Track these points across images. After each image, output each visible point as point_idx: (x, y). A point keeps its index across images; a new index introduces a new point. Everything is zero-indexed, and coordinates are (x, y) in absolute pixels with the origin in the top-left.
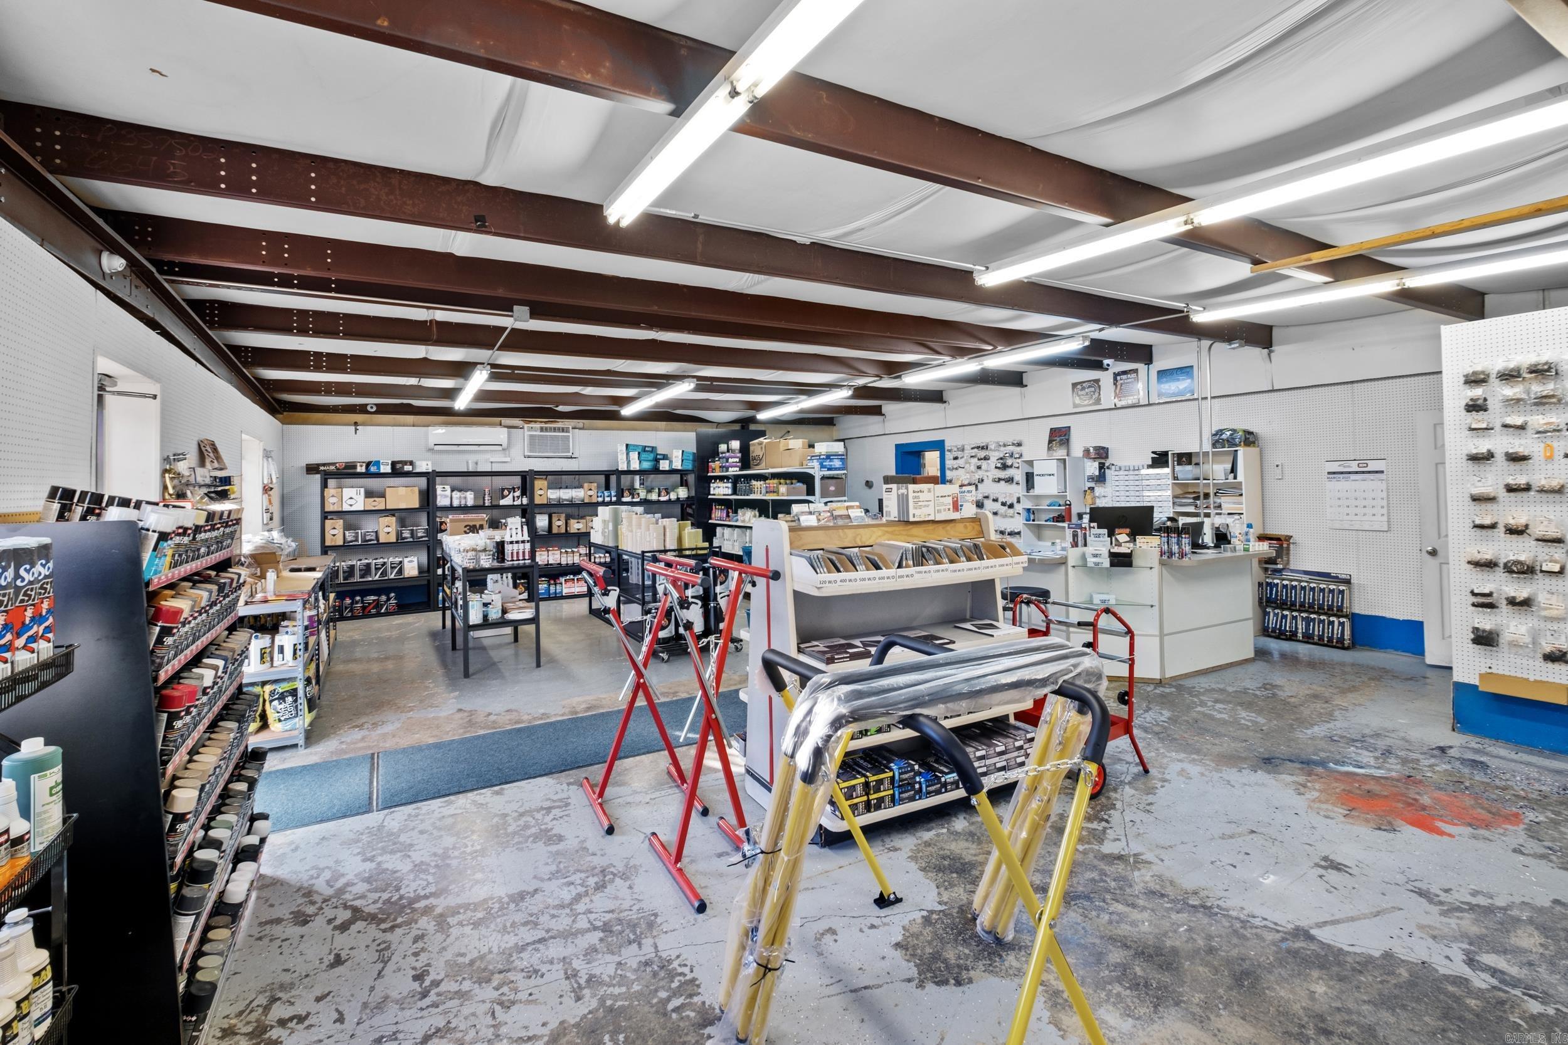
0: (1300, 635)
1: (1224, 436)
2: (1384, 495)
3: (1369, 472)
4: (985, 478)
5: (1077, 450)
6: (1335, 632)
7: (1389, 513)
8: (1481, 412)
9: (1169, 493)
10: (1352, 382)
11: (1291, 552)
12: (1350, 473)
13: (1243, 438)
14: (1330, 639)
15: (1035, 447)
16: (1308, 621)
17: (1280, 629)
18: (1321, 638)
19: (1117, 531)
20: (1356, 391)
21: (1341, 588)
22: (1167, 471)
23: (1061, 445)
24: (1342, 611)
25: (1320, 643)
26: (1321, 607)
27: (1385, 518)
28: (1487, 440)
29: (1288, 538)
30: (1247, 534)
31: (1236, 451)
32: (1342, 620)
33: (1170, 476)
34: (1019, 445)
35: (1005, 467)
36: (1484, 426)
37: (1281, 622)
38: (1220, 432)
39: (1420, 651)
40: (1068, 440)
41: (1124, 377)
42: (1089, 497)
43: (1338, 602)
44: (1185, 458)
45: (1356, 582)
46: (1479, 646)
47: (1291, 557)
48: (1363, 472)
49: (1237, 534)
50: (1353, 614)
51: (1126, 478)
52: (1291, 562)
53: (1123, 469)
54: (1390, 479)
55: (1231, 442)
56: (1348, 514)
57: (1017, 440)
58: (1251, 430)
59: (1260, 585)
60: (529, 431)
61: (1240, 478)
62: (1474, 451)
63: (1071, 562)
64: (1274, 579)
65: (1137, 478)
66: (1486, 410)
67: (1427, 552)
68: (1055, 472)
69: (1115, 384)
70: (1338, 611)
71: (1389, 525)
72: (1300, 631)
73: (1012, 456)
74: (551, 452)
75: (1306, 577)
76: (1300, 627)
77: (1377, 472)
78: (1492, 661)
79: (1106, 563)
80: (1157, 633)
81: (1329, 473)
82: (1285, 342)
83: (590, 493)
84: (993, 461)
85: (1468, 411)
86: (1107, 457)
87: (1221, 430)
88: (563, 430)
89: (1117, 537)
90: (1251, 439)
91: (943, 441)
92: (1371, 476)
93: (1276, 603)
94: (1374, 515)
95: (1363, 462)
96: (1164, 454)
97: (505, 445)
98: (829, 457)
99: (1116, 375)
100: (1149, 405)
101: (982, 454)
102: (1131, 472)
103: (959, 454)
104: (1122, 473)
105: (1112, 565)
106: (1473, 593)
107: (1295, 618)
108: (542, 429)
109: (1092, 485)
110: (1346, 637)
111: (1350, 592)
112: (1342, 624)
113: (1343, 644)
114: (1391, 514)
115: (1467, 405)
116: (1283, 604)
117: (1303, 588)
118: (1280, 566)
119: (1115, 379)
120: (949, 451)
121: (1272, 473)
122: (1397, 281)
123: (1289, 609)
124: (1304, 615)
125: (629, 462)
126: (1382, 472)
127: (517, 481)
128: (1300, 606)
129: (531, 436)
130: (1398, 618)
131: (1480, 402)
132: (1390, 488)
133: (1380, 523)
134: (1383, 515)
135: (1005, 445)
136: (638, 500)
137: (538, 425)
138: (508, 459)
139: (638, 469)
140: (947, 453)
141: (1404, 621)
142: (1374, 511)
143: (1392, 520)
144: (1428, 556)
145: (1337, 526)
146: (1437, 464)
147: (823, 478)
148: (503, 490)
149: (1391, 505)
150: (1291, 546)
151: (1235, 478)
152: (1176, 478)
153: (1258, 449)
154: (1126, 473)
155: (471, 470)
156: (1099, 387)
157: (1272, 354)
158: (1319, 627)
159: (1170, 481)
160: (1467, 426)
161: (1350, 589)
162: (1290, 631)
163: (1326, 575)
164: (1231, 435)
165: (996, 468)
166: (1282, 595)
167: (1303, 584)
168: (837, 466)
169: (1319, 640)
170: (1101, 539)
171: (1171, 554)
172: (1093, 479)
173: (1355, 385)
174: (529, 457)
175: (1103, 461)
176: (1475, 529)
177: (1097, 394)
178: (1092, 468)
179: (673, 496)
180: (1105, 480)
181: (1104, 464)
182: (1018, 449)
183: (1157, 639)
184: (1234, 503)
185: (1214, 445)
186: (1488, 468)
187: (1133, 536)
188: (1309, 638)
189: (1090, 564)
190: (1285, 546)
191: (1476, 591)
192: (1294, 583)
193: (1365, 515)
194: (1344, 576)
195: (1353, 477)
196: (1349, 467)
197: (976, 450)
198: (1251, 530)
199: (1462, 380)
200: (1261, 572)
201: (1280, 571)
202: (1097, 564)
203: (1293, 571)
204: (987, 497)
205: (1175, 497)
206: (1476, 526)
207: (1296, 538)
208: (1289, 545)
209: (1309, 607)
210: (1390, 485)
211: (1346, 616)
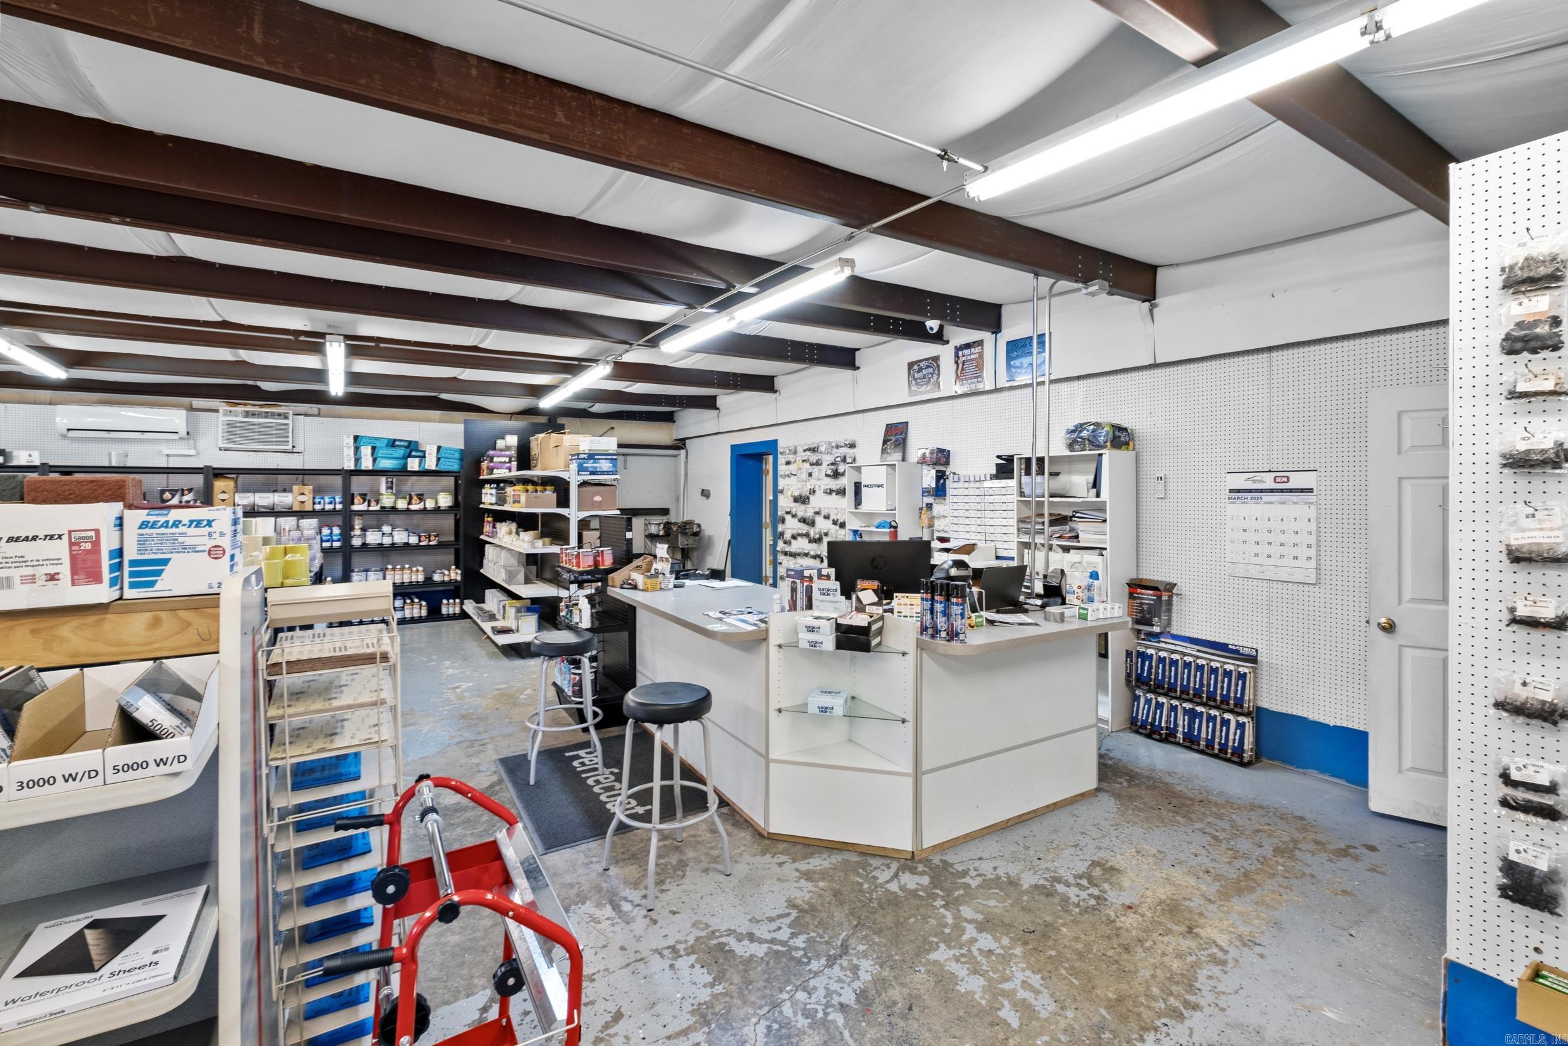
0: (1180, 735)
1: (1084, 434)
2: (1312, 527)
3: (1291, 491)
4: (817, 489)
5: (914, 454)
6: (1231, 737)
7: (1318, 555)
8: (1545, 354)
9: (1014, 514)
10: (1270, 349)
11: (1175, 607)
12: (1261, 491)
13: (1111, 436)
14: (1223, 748)
15: (870, 449)
16: (1192, 715)
17: (1152, 724)
18: (1210, 744)
19: (860, 584)
20: (1275, 363)
21: (1242, 670)
22: (1012, 483)
23: (896, 446)
24: (1242, 707)
25: (1208, 751)
26: (1211, 697)
27: (1312, 564)
28: (1552, 420)
29: (1170, 587)
30: (1089, 588)
31: (1101, 455)
32: (1242, 719)
33: (1015, 491)
34: (852, 446)
35: (836, 475)
36: (1549, 386)
37: (1155, 713)
38: (1080, 427)
39: (1359, 777)
40: (904, 440)
41: (967, 352)
42: (925, 517)
43: (1236, 691)
44: (1035, 465)
45: (1265, 660)
46: (1517, 907)
47: (1174, 615)
48: (1282, 491)
49: (1075, 589)
50: (1259, 709)
51: (966, 492)
52: (1174, 623)
53: (962, 479)
54: (1322, 502)
55: (1094, 443)
56: (1257, 555)
57: (849, 439)
58: (1125, 425)
59: (1129, 654)
60: (225, 415)
61: (1105, 495)
62: (1522, 446)
63: (775, 638)
64: (1147, 647)
65: (978, 492)
66: (1556, 348)
67: (1379, 624)
68: (883, 482)
69: (956, 362)
70: (1236, 705)
71: (1318, 574)
72: (1180, 729)
73: (844, 460)
74: (259, 444)
75: (1191, 649)
76: (1180, 723)
77: (1302, 491)
78: (1543, 937)
79: (828, 641)
80: (909, 769)
81: (1231, 491)
82: (1174, 291)
83: (302, 498)
84: (825, 468)
85: (1511, 352)
86: (947, 463)
87: (1081, 425)
88: (279, 415)
89: (860, 594)
90: (1123, 437)
91: (776, 441)
92: (1293, 497)
93: (1148, 684)
94: (1296, 558)
95: (1282, 475)
96: (1010, 459)
97: (183, 433)
98: (591, 456)
99: (958, 349)
100: (997, 390)
101: (814, 458)
102: (972, 485)
103: (791, 458)
104: (960, 485)
105: (840, 645)
106: (1506, 778)
107: (1174, 709)
108: (247, 414)
109: (928, 500)
110: (1246, 747)
111: (1255, 677)
112: (1241, 726)
113: (1241, 757)
114: (1323, 558)
115: (1508, 338)
116: (1158, 687)
117: (1187, 665)
118: (1156, 629)
119: (957, 356)
120: (782, 453)
121: (1150, 488)
122: (1363, 21)
123: (1166, 695)
124: (1187, 706)
125: (357, 460)
126: (1311, 491)
127: (198, 480)
128: (1182, 692)
129: (230, 423)
130: (1326, 722)
131: (1543, 330)
132: (1323, 516)
133: (1304, 571)
134: (1309, 558)
135: (838, 447)
136: (377, 508)
137: (240, 409)
138: (193, 452)
139: (370, 468)
140: (780, 456)
141: (1336, 728)
142: (1296, 551)
143: (1323, 567)
144: (1381, 633)
145: (1242, 573)
146: (1400, 479)
147: (584, 484)
148: (163, 492)
149: (1322, 543)
150: (1175, 598)
151: (1098, 495)
152: (1022, 494)
153: (1134, 453)
154: (966, 485)
155: (114, 464)
156: (938, 366)
157: (1155, 310)
158: (1208, 727)
159: (1016, 498)
160: (1504, 390)
161: (1255, 670)
162: (1168, 728)
163: (1221, 647)
164: (1094, 431)
165: (827, 475)
166: (1157, 673)
167: (1188, 659)
168: (605, 469)
169: (1207, 746)
170: (831, 598)
171: (936, 632)
172: (928, 492)
173: (1274, 354)
174: (226, 450)
175: (942, 468)
176: (1515, 627)
177: (935, 377)
178: (929, 478)
179: (430, 504)
180: (945, 495)
181: (944, 472)
182: (849, 452)
183: (910, 781)
184: (1096, 533)
185: (1071, 446)
186: (1552, 485)
187: (885, 594)
188: (1193, 742)
189: (804, 644)
190: (1165, 598)
191: (1515, 775)
192: (1175, 657)
193: (1282, 557)
194: (1247, 651)
195: (1266, 497)
196: (1262, 481)
197: (808, 453)
198: (1096, 582)
199: (1498, 281)
200: (1132, 635)
201: (1155, 636)
202: (813, 644)
203: (1175, 637)
204: (817, 513)
205: (1021, 521)
206: (1515, 621)
207: (1182, 587)
208: (1171, 597)
209: (1195, 695)
210: (1323, 511)
211: (1248, 714)
